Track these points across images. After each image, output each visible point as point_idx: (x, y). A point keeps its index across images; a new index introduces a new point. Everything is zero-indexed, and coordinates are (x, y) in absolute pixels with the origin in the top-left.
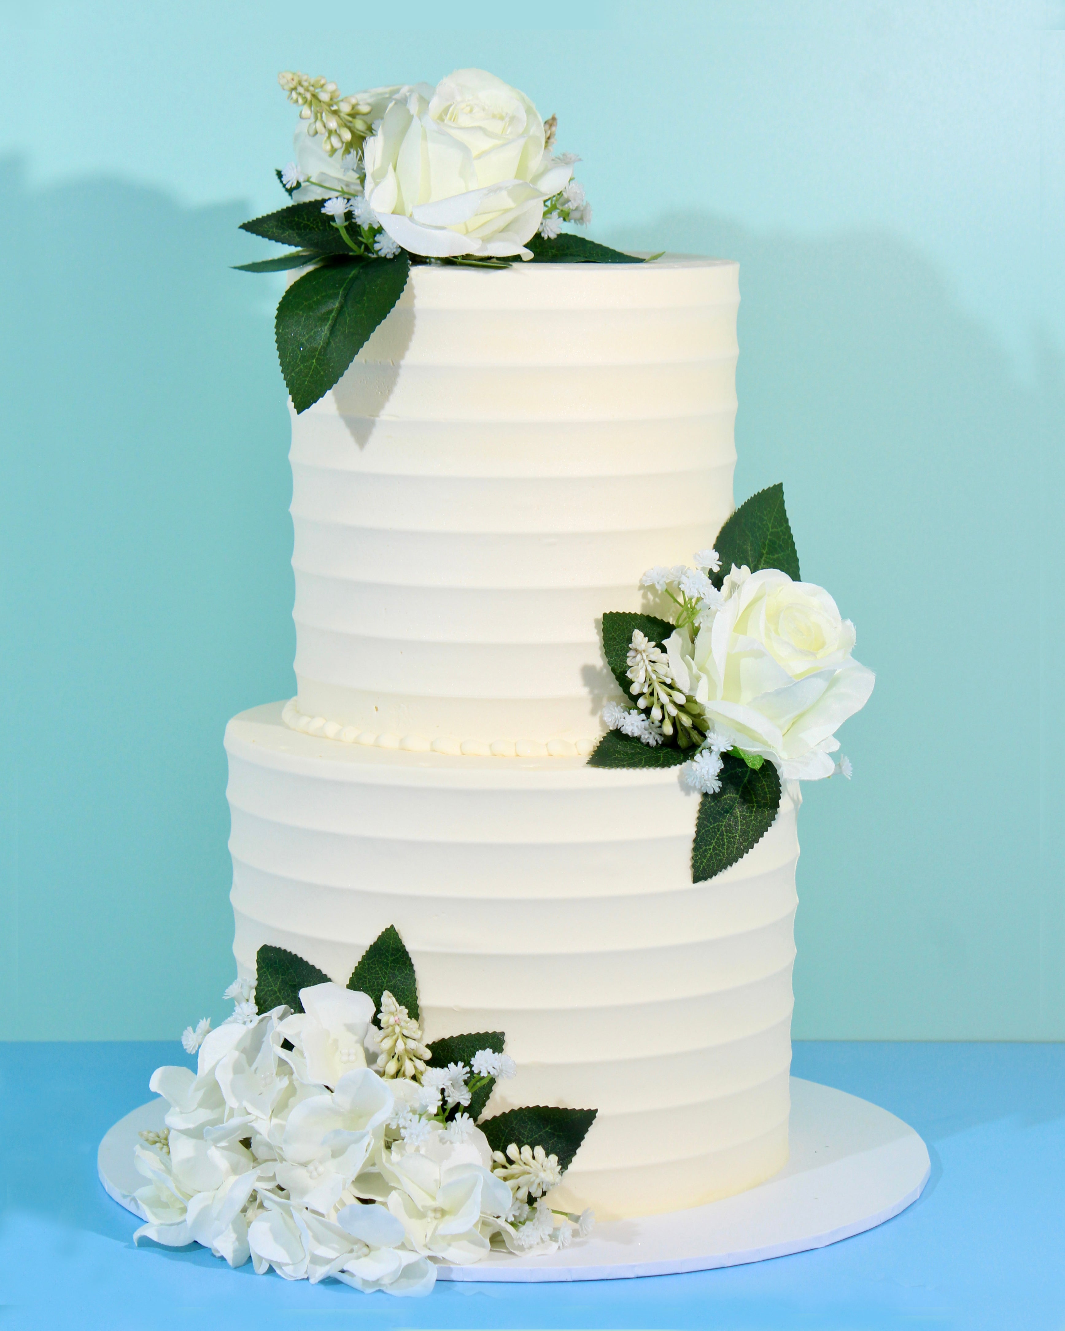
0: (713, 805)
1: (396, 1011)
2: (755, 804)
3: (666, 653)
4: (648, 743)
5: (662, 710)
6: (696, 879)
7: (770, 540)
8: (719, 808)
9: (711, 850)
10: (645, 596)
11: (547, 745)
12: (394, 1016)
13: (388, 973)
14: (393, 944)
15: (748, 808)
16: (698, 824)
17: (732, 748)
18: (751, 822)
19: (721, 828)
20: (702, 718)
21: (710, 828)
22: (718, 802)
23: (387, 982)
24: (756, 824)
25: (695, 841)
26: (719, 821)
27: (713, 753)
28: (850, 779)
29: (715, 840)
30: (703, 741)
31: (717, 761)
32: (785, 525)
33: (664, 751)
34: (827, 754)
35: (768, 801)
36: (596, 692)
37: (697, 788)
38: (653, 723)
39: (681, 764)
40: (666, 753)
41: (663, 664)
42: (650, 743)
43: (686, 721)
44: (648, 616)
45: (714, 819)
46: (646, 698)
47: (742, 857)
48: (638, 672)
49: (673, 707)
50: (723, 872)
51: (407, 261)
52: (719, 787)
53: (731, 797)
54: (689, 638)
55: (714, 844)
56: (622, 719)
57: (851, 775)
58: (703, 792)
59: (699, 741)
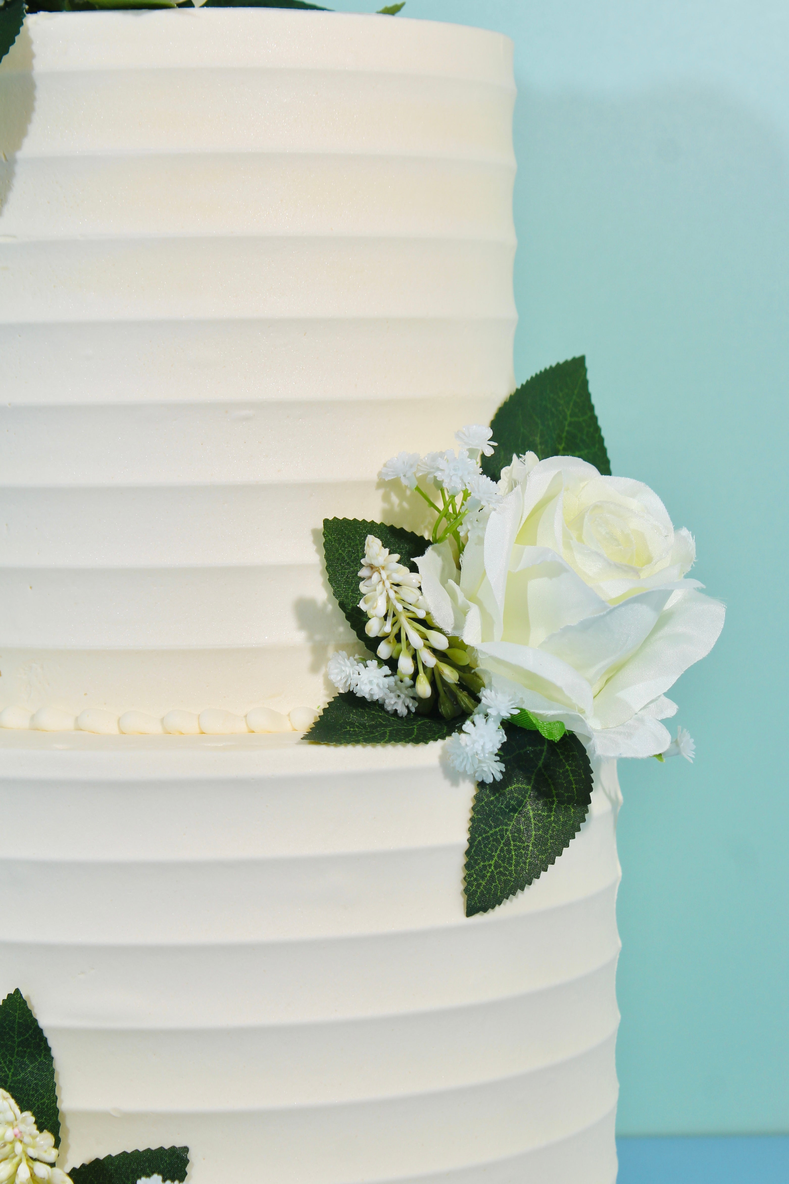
0: (492, 800)
1: (16, 1119)
2: (555, 799)
3: (418, 572)
4: (396, 710)
5: (415, 662)
6: (471, 911)
7: (568, 432)
8: (502, 804)
9: (492, 868)
10: (386, 498)
11: (246, 716)
12: (13, 1128)
13: (15, 1062)
14: (19, 1018)
15: (545, 804)
16: (471, 829)
17: (519, 711)
18: (551, 824)
19: (506, 834)
20: (473, 671)
21: (489, 834)
22: (500, 795)
23: (14, 1075)
24: (557, 827)
25: (468, 853)
26: (502, 824)
27: (491, 720)
28: (692, 761)
29: (498, 852)
30: (476, 706)
31: (497, 731)
32: (589, 414)
33: (420, 723)
34: (659, 721)
35: (574, 793)
36: (318, 637)
37: (469, 773)
38: (402, 681)
39: (443, 738)
40: (422, 724)
41: (411, 587)
42: (398, 712)
43: (450, 675)
44: (392, 526)
45: (496, 820)
46: (390, 642)
47: (538, 878)
48: (375, 600)
49: (430, 654)
50: (511, 901)
51: (22, 5)
52: (501, 772)
53: (519, 788)
54: (452, 558)
55: (496, 858)
56: (356, 675)
57: (693, 756)
58: (478, 781)
59: (470, 706)
